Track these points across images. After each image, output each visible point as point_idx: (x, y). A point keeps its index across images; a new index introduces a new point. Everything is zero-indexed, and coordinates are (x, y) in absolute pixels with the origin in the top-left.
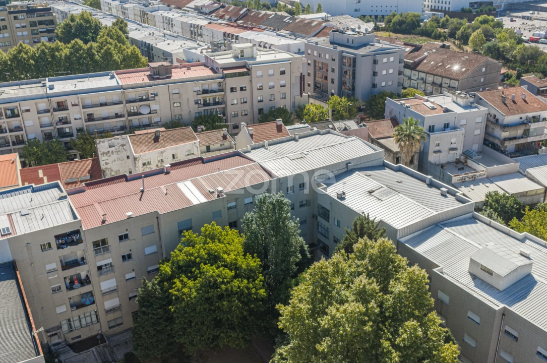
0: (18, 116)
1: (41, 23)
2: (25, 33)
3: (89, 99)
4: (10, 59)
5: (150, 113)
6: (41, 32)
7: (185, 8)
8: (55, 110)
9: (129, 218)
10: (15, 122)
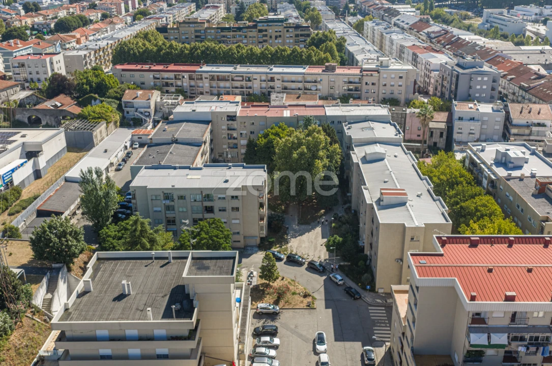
0: (251, 81)
1: (302, 35)
2: (291, 41)
3: (286, 77)
4: (260, 53)
5: (316, 90)
6: (301, 41)
7: (421, 33)
8: (269, 81)
9: (256, 116)
10: (249, 84)
